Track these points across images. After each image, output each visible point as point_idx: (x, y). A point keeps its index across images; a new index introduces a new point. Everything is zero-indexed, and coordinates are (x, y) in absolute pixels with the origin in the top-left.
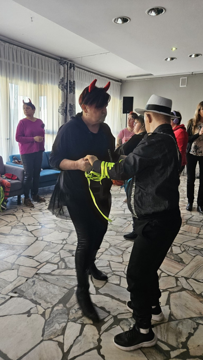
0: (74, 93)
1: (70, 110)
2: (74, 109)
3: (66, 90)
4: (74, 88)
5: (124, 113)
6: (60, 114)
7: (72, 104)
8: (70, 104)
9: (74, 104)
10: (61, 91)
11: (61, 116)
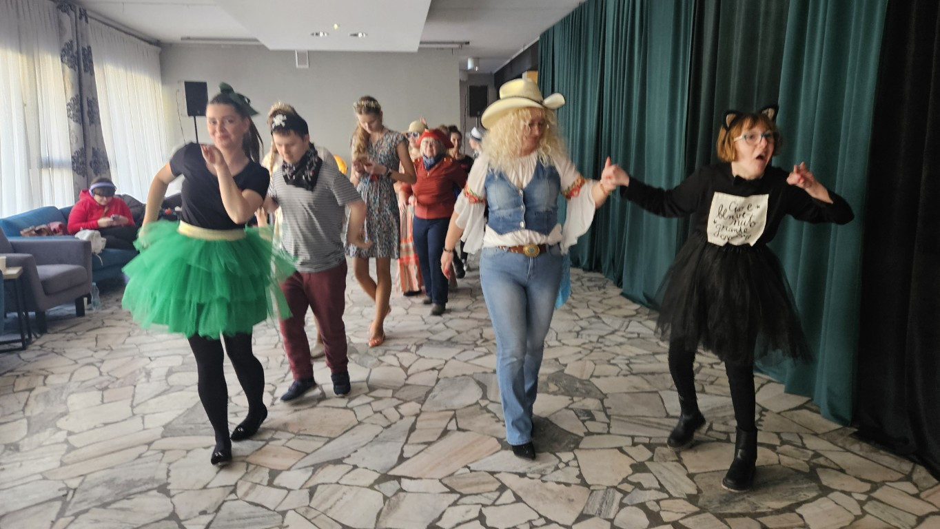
0: (92, 73)
1: (89, 113)
2: (94, 108)
3: (77, 67)
4: (91, 62)
5: (190, 114)
6: (72, 121)
7: (91, 98)
8: (87, 98)
9: (93, 99)
10: (67, 69)
11: (73, 124)
